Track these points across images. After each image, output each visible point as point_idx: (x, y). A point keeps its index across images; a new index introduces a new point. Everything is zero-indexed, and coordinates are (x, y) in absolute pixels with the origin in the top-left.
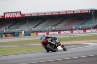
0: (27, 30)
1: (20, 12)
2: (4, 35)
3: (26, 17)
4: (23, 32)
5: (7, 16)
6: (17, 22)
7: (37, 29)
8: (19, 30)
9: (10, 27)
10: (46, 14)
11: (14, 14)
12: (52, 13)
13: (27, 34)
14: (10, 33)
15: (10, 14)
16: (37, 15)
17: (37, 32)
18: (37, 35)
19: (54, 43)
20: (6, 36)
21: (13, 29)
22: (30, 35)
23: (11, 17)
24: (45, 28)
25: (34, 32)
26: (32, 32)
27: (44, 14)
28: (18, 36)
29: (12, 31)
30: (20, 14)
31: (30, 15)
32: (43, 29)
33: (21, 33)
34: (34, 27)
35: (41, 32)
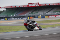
0: (43, 14)
1: (39, 3)
2: (28, 18)
3: (42, 6)
4: (40, 16)
5: (30, 5)
6: (36, 9)
7: (49, 13)
8: (38, 14)
9: (32, 12)
10: (55, 4)
11: (35, 4)
12: (58, 4)
13: (43, 17)
14: (32, 16)
15: (32, 4)
16: (49, 5)
17: (49, 15)
18: (49, 17)
19: (32, 25)
20: (30, 18)
21: (34, 13)
22: (44, 17)
23: (33, 6)
24: (54, 13)
25: (47, 15)
26: (46, 15)
27: (53, 4)
28: (37, 18)
29: (33, 14)
30: (39, 4)
31: (45, 5)
32: (53, 14)
33: (39, 16)
34: (47, 13)
35: (51, 15)
